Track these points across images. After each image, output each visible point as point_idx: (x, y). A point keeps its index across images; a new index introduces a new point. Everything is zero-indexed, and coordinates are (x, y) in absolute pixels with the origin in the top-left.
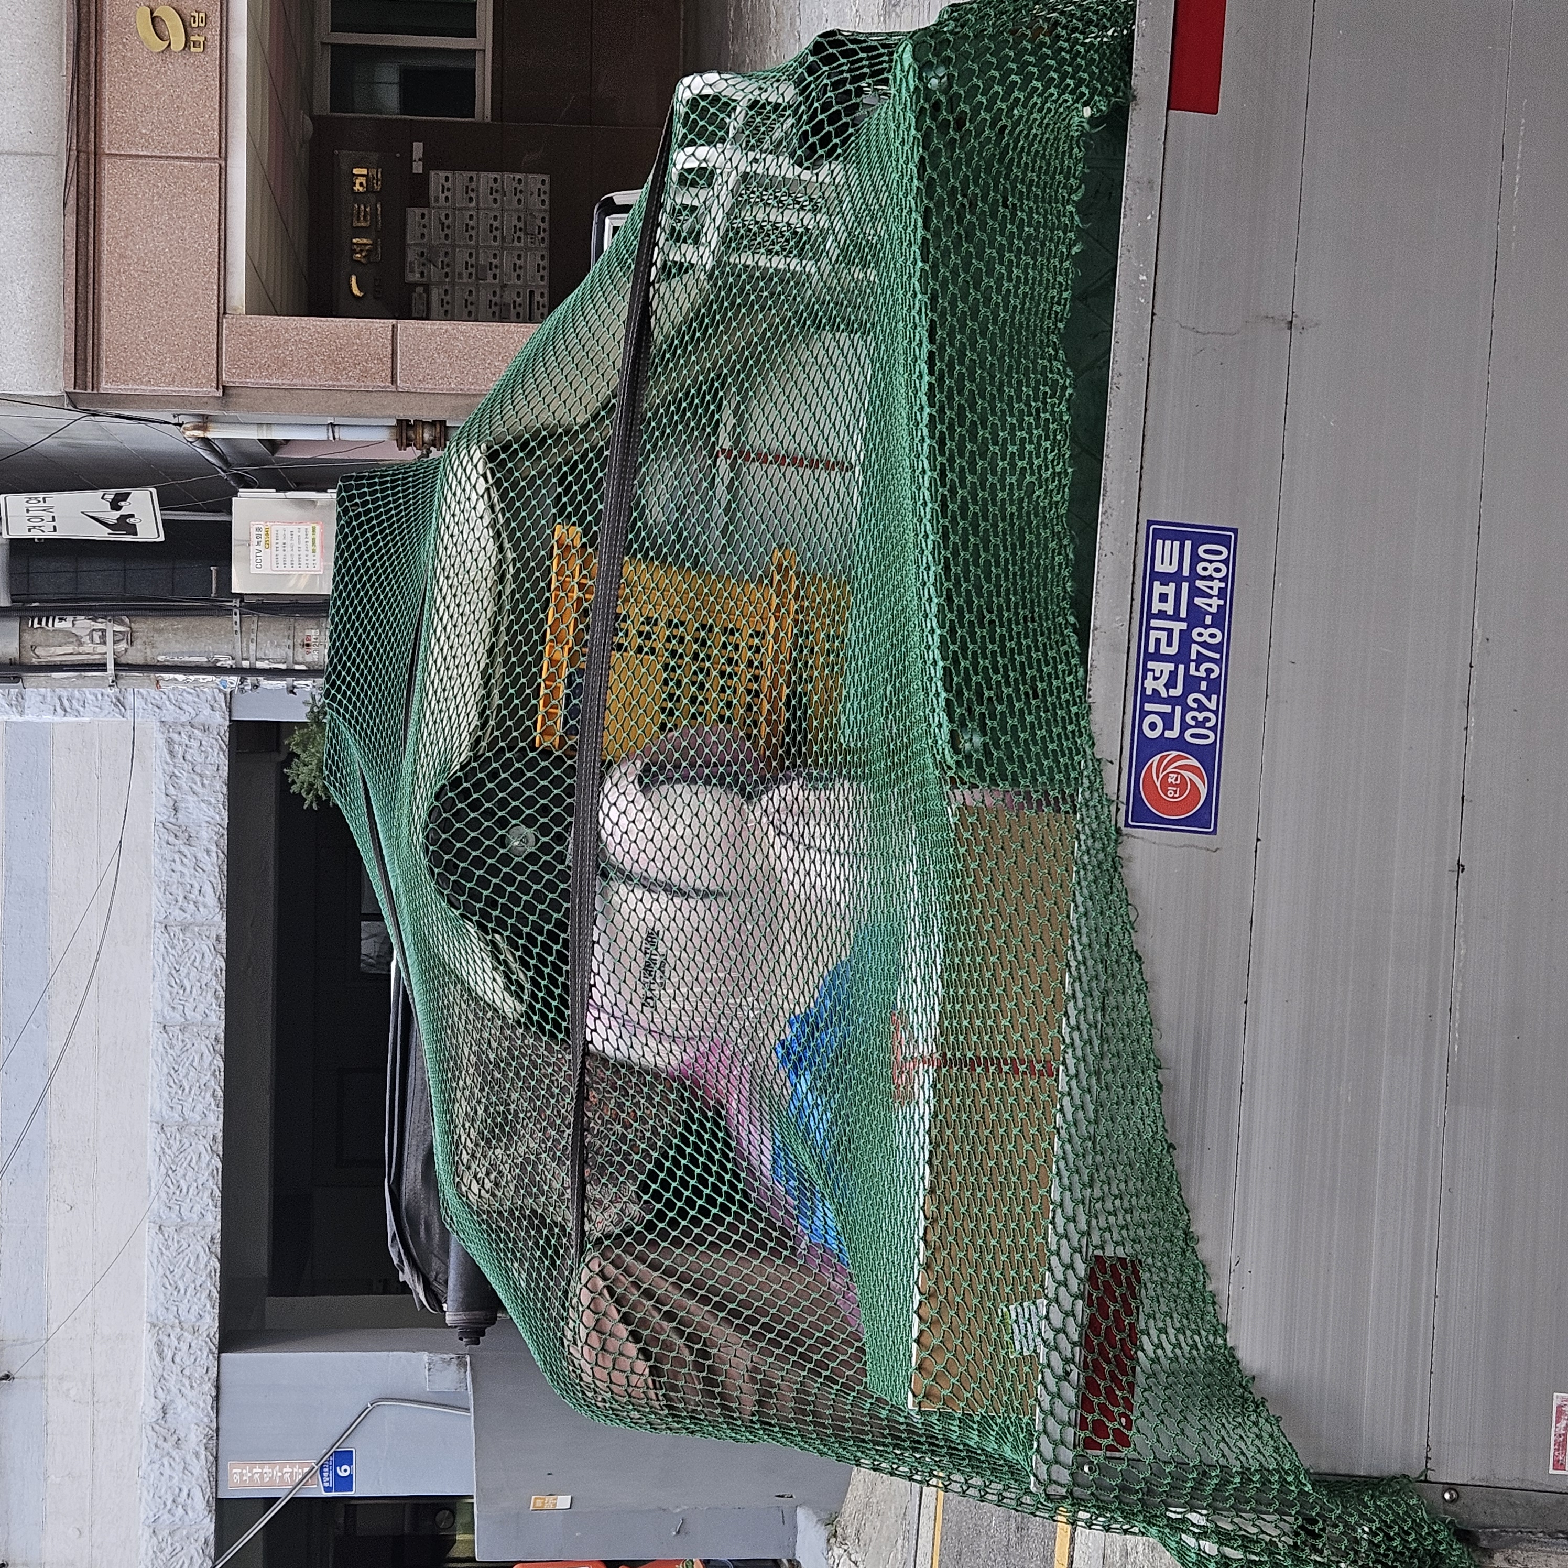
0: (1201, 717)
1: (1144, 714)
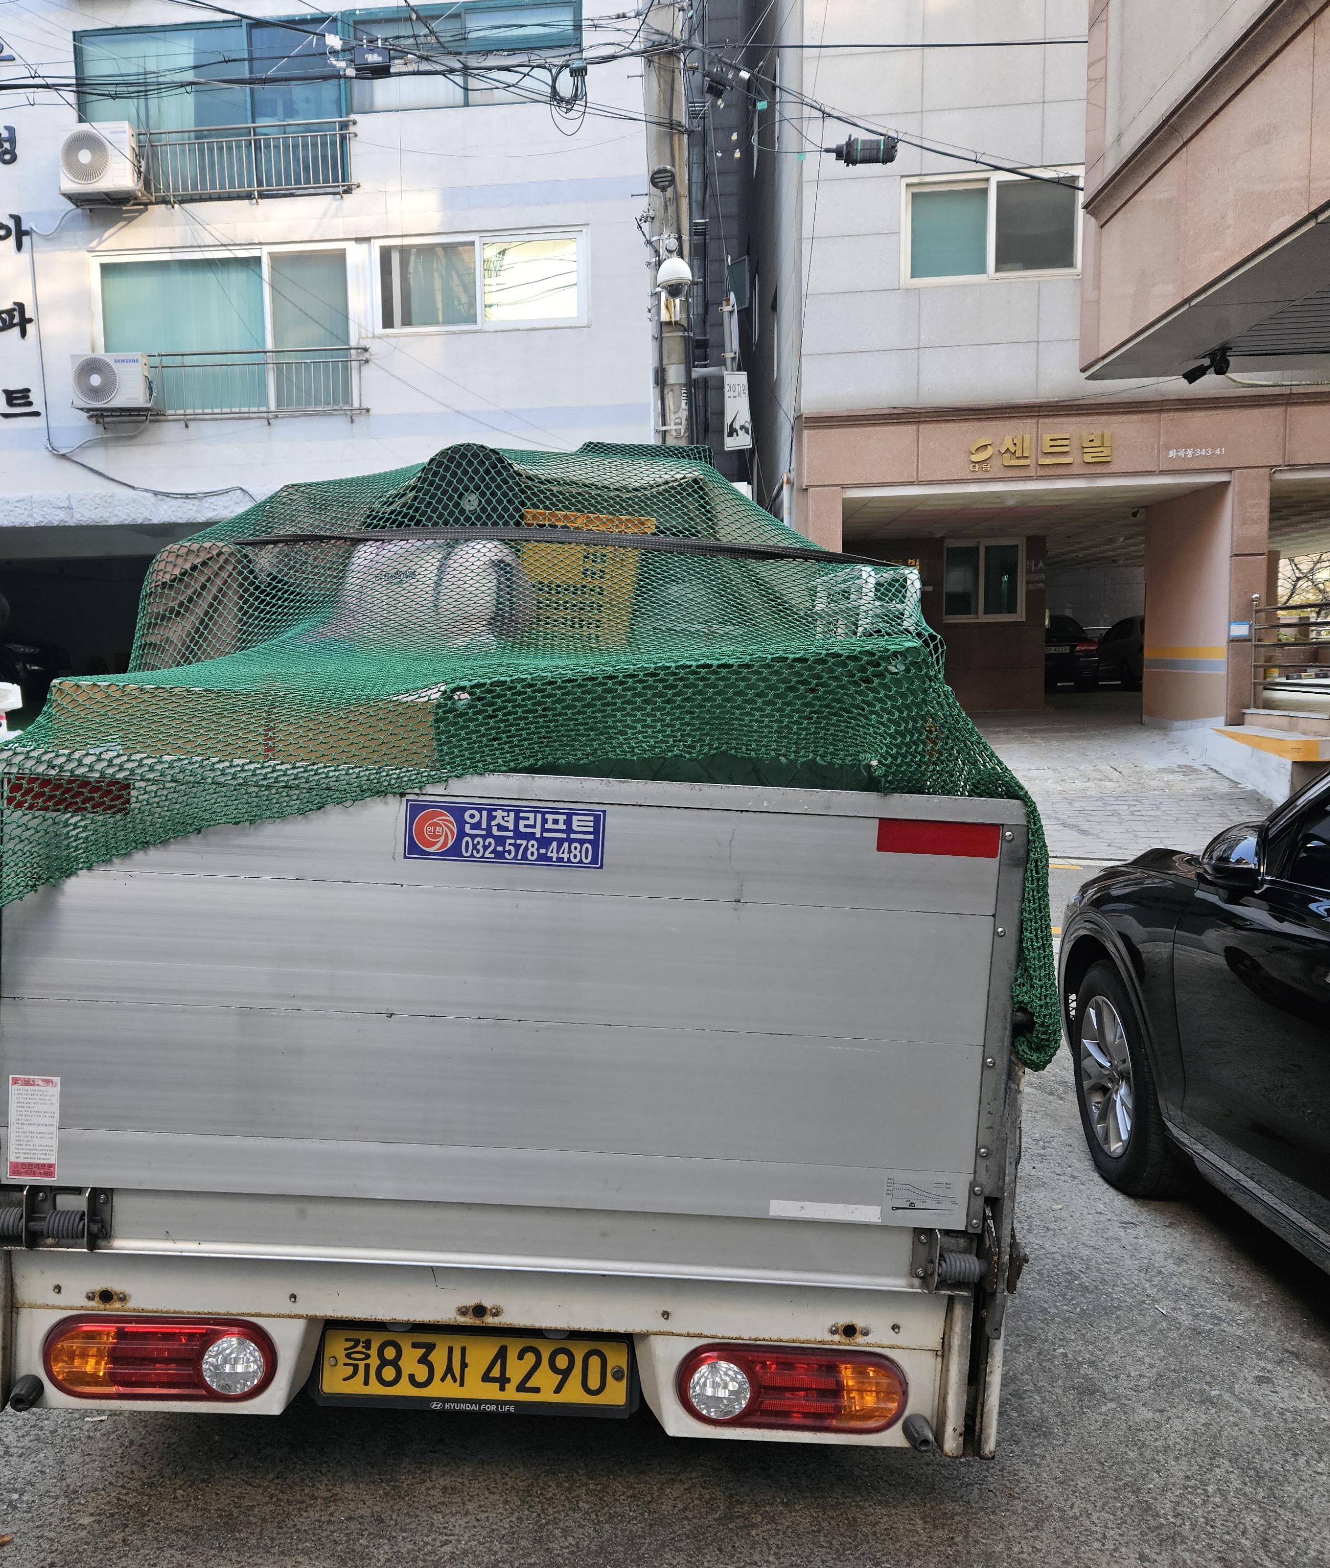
0: (480, 847)
1: (480, 811)
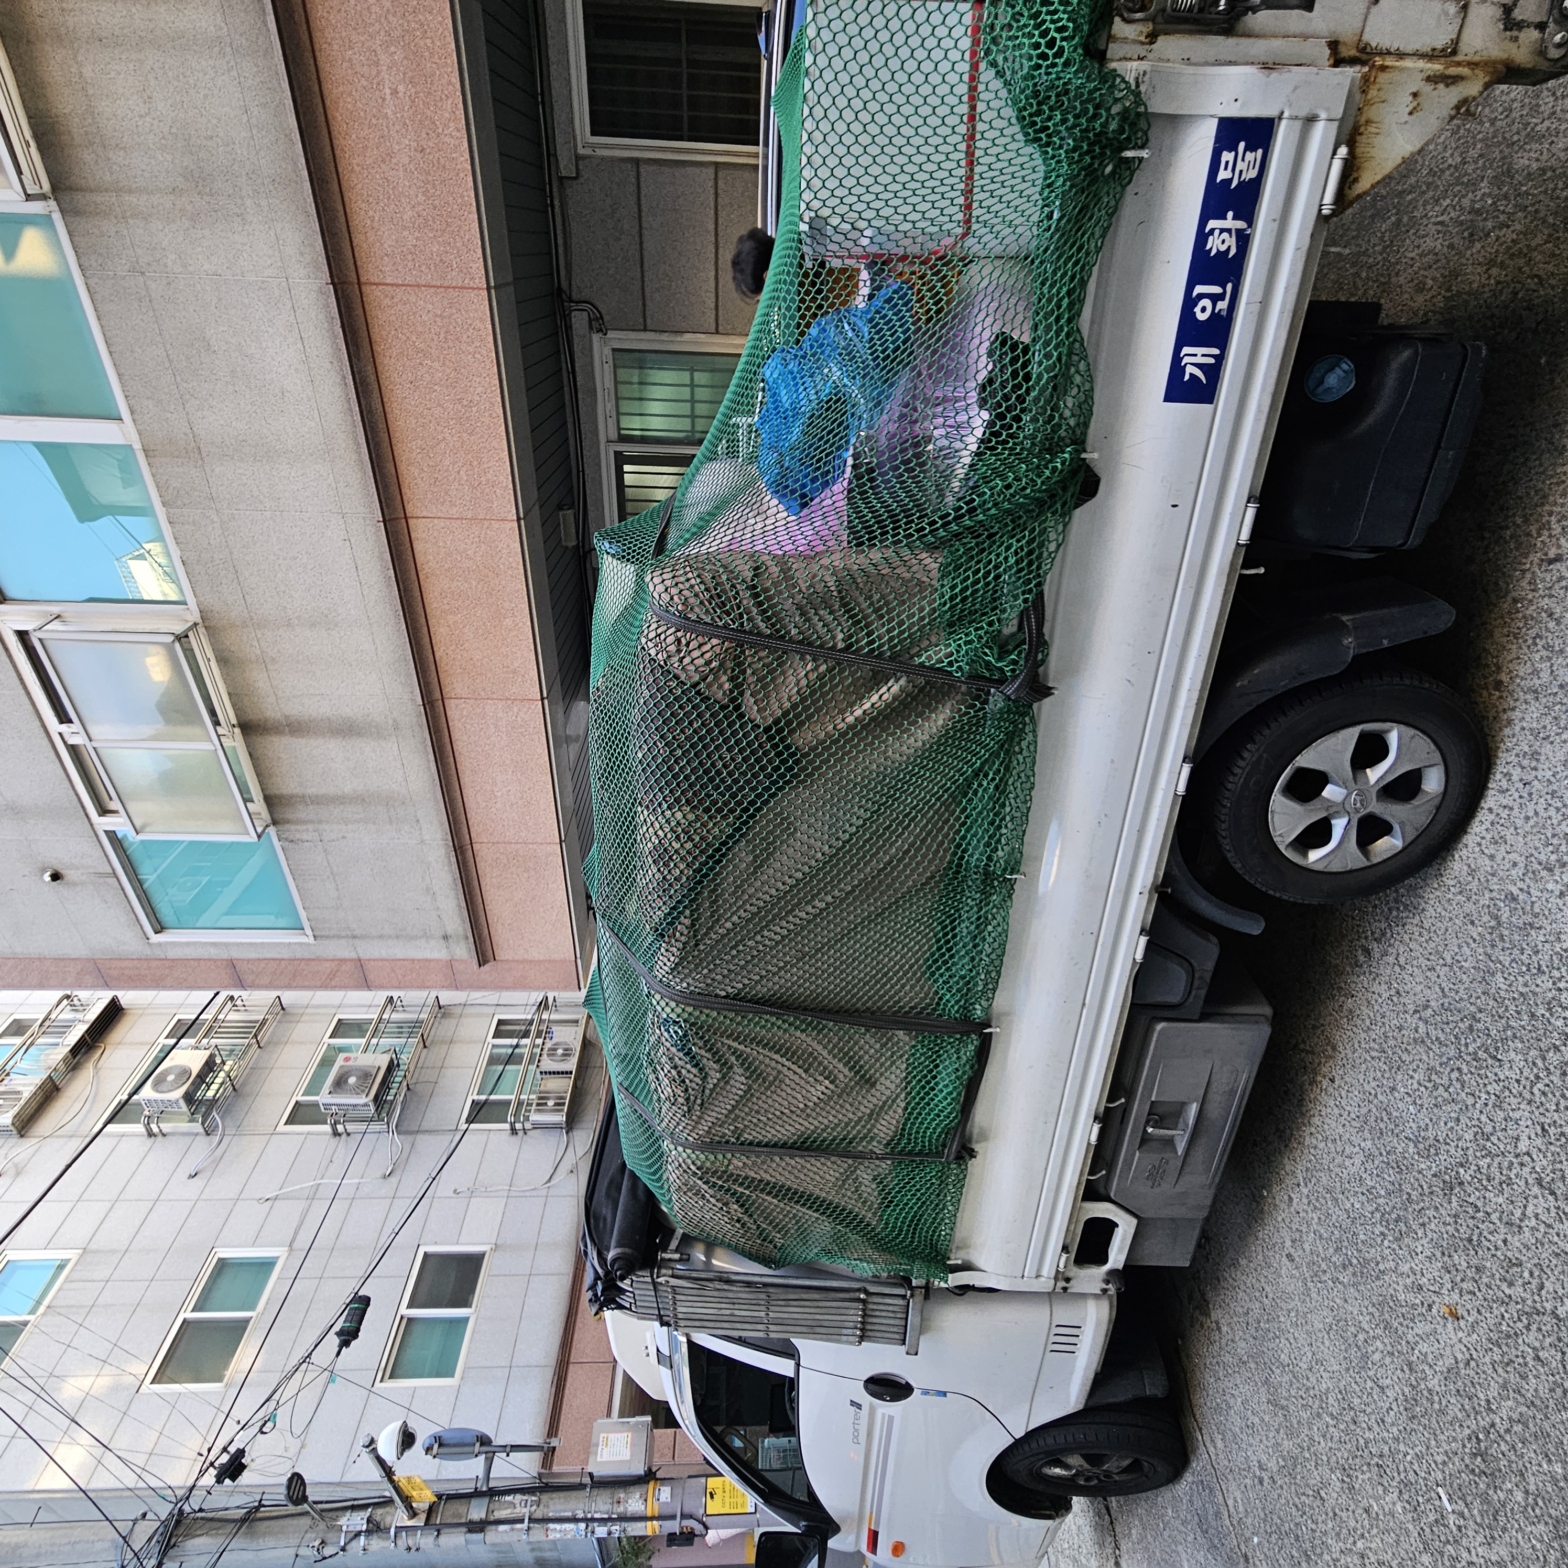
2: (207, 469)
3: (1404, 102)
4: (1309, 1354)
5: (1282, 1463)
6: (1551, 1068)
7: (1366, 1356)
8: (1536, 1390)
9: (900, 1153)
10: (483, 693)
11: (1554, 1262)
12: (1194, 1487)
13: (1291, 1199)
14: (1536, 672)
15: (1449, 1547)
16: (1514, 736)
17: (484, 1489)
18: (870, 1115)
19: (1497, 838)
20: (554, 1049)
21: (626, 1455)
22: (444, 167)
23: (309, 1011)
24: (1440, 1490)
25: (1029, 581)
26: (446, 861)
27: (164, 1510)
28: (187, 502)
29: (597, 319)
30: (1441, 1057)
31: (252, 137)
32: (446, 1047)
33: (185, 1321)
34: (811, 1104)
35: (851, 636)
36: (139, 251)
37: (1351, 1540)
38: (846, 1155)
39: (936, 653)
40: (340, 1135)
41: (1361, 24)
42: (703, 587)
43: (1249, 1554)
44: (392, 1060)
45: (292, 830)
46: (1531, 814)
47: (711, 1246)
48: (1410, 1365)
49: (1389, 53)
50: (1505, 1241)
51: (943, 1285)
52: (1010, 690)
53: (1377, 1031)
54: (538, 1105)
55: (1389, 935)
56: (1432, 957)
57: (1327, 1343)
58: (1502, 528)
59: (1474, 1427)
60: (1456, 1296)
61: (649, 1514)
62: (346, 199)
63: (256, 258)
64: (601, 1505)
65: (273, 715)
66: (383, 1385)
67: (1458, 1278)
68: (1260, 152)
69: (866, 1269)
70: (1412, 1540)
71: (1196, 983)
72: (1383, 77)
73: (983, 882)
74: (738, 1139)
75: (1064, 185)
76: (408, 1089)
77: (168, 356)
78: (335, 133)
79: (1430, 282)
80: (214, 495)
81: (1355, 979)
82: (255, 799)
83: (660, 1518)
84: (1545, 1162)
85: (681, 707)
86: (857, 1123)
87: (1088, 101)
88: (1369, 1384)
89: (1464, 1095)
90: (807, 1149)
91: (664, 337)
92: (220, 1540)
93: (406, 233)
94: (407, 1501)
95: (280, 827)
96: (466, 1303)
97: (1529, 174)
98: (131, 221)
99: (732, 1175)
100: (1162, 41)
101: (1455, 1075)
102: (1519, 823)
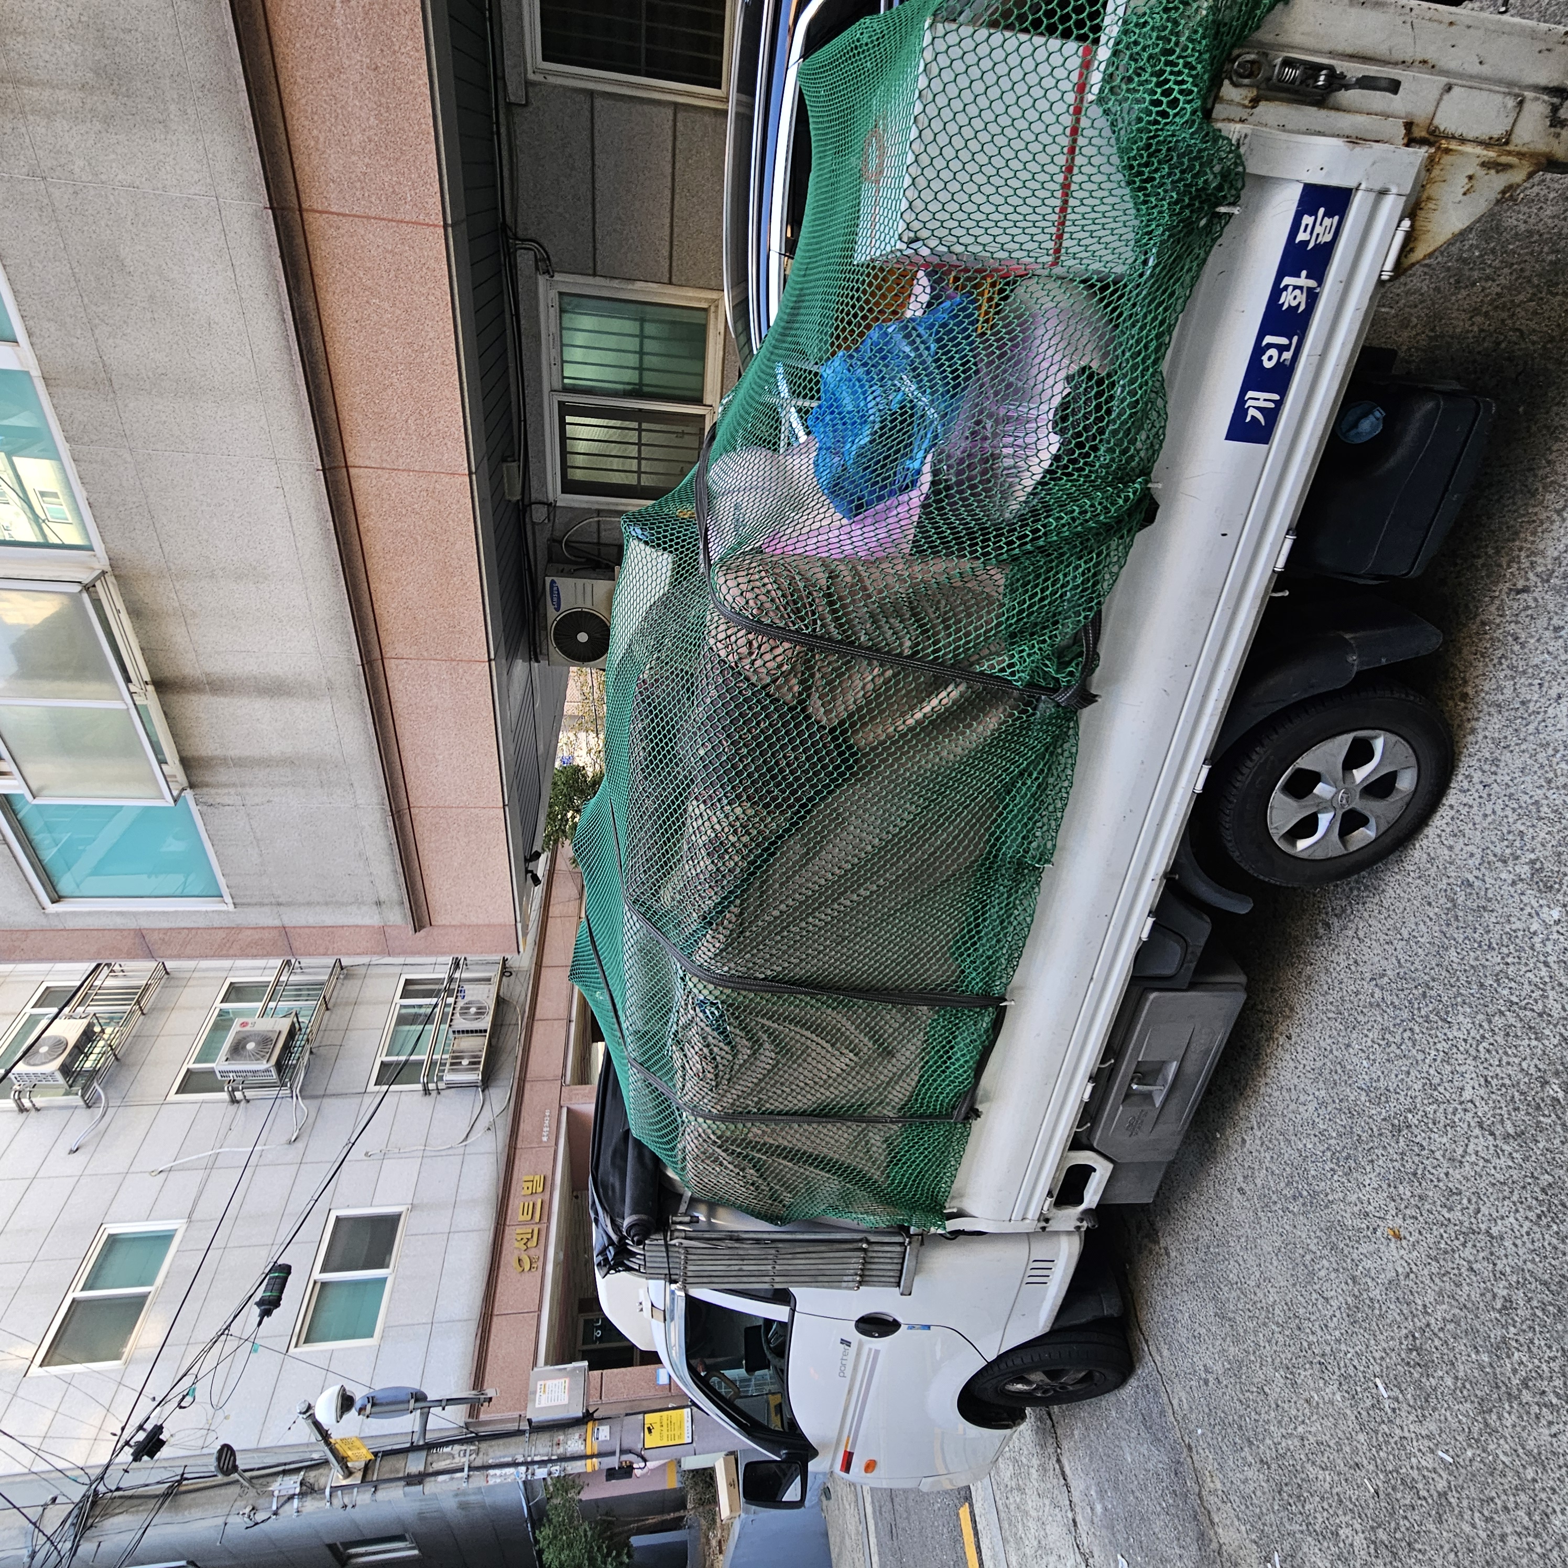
2: (119, 403)
3: (1461, 182)
4: (1258, 1274)
5: (1228, 1366)
6: (1496, 1030)
7: (1312, 1273)
8: (1468, 1295)
9: (911, 1116)
10: (425, 654)
11: (1490, 1190)
12: (1139, 1390)
13: (1244, 1141)
14: (1500, 689)
15: (1384, 1426)
16: (1476, 743)
17: (421, 1443)
18: (888, 1083)
19: (1456, 831)
20: (466, 1008)
21: (564, 1399)
22: (399, 89)
23: (196, 975)
24: (1378, 1381)
25: (1091, 600)
26: (381, 826)
27: (77, 1493)
28: (95, 438)
29: (543, 260)
30: (1395, 1019)
31: (178, 34)
32: (350, 1008)
33: (74, 1300)
34: (834, 1075)
35: (918, 644)
36: (41, 153)
37: (1292, 1426)
38: (861, 1119)
39: (999, 663)
40: (238, 1102)
41: (1433, 109)
42: (780, 593)
43: (1193, 1445)
44: (293, 1024)
45: (211, 794)
46: (1489, 812)
47: (713, 1206)
48: (1354, 1279)
49: (1453, 137)
50: (1447, 1174)
51: (940, 1231)
52: (1062, 699)
53: (1334, 995)
54: (452, 1064)
55: (1349, 912)
56: (1390, 933)
57: (1275, 1263)
58: (1474, 557)
59: (1411, 1327)
60: (1399, 1221)
61: (589, 1452)
62: (287, 114)
63: (179, 172)
64: (541, 1448)
65: (192, 673)
66: (298, 1350)
67: (1403, 1206)
68: (1336, 218)
69: (869, 1221)
70: (1350, 1423)
71: (1189, 957)
72: (1446, 159)
73: (1016, 870)
74: (759, 1109)
75: (1163, 234)
76: (311, 1052)
77: (74, 275)
78: (275, 39)
79: (1415, 320)
80: (128, 433)
81: (1314, 949)
82: (169, 761)
83: (600, 1455)
84: (1486, 1109)
85: (750, 708)
86: (875, 1090)
87: (1196, 158)
88: (1314, 1296)
89: (1414, 1051)
90: (825, 1116)
91: (615, 283)
92: (145, 1515)
93: (354, 158)
94: (342, 1461)
95: (198, 791)
96: (383, 1264)
97: (1517, 234)
98: (31, 118)
99: (751, 1142)
100: (1263, 106)
101: (1407, 1034)
102: (1478, 819)
